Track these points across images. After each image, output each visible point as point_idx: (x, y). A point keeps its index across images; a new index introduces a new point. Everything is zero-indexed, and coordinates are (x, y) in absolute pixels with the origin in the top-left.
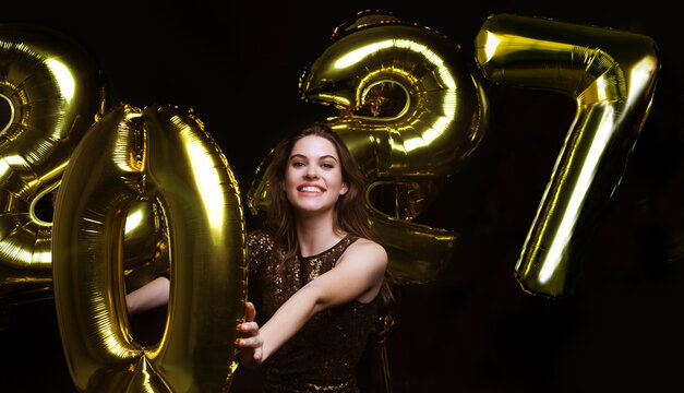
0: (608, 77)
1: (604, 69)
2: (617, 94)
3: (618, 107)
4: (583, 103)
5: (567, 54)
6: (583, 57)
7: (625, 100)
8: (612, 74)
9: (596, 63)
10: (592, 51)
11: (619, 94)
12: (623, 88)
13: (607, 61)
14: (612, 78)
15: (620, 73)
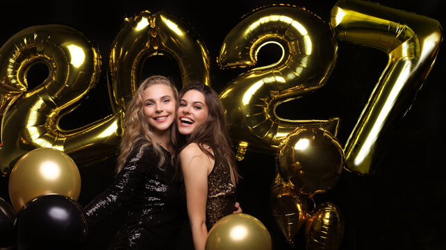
0: (409, 42)
1: (408, 38)
2: (414, 54)
3: (414, 62)
4: (393, 57)
5: (385, 26)
6: (396, 29)
7: (418, 58)
8: (412, 41)
9: (403, 33)
10: (401, 26)
11: (415, 54)
12: (418, 50)
13: (410, 33)
14: (412, 44)
15: (417, 41)
